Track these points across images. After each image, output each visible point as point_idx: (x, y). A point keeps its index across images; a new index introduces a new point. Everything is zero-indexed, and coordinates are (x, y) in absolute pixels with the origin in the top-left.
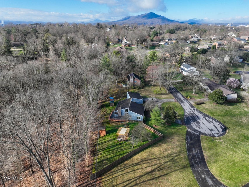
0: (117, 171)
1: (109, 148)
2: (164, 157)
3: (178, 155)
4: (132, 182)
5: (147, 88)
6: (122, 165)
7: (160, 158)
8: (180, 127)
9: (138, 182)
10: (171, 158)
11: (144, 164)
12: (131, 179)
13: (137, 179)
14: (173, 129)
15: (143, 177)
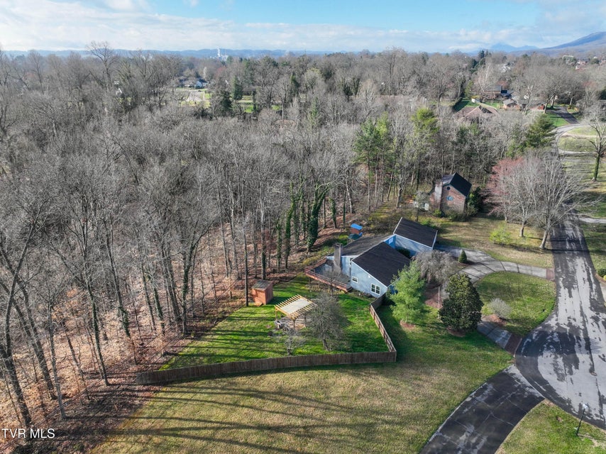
0: (202, 388)
1: (241, 335)
2: (349, 410)
3: (400, 424)
4: (205, 428)
5: (482, 222)
6: (224, 382)
7: (333, 407)
8: (491, 350)
9: (219, 435)
10: (367, 421)
11: (276, 400)
12: (211, 422)
13: (224, 428)
14: (458, 348)
15: (243, 430)
